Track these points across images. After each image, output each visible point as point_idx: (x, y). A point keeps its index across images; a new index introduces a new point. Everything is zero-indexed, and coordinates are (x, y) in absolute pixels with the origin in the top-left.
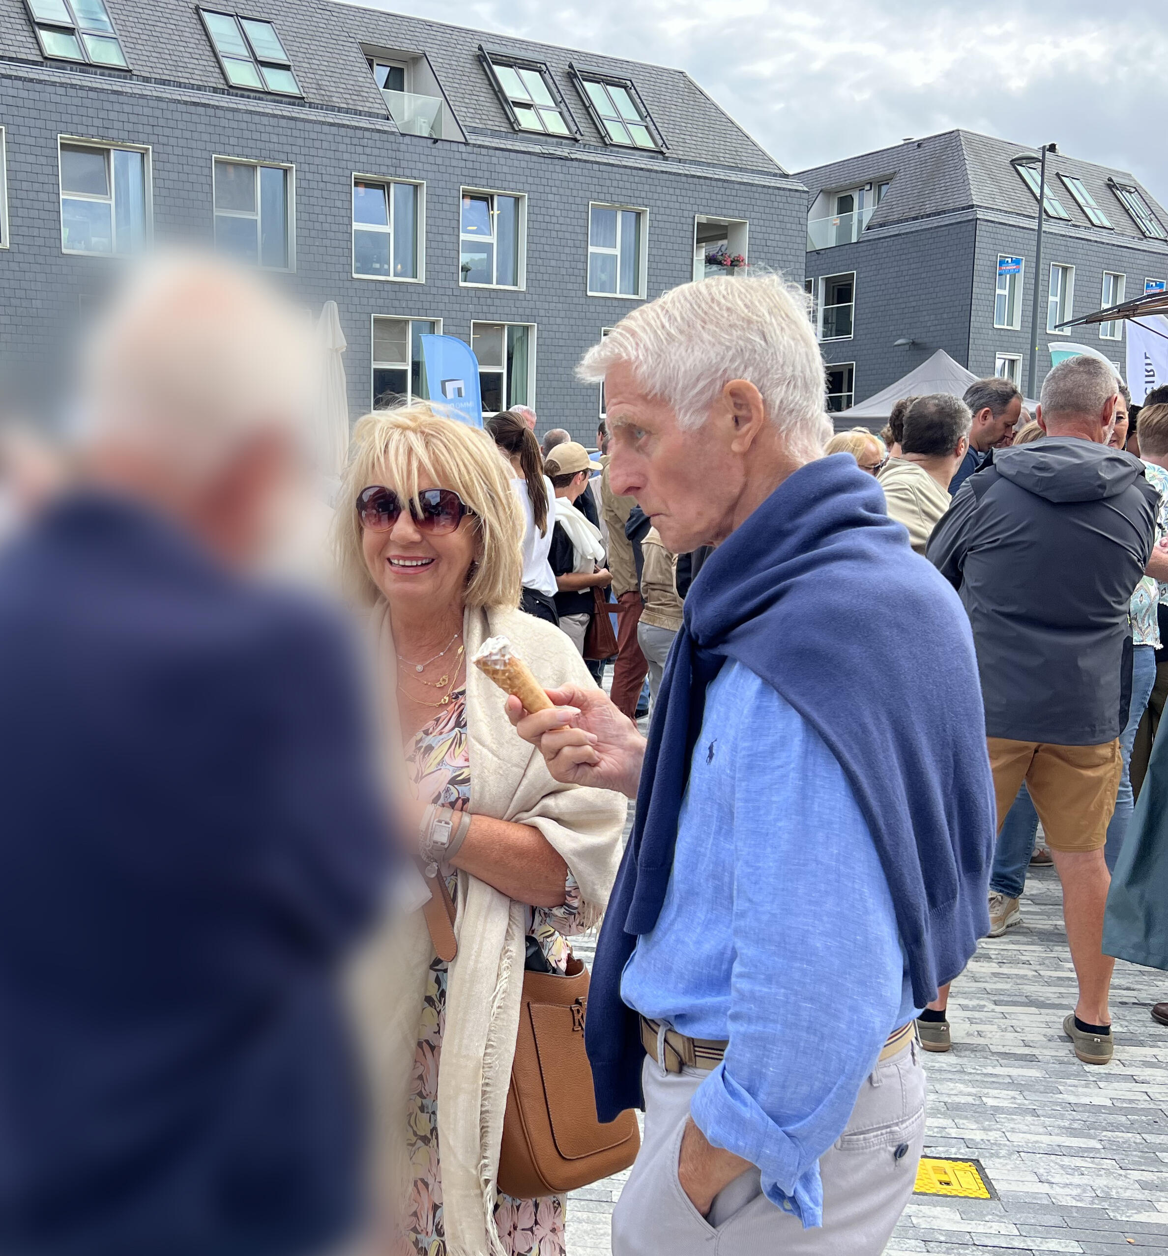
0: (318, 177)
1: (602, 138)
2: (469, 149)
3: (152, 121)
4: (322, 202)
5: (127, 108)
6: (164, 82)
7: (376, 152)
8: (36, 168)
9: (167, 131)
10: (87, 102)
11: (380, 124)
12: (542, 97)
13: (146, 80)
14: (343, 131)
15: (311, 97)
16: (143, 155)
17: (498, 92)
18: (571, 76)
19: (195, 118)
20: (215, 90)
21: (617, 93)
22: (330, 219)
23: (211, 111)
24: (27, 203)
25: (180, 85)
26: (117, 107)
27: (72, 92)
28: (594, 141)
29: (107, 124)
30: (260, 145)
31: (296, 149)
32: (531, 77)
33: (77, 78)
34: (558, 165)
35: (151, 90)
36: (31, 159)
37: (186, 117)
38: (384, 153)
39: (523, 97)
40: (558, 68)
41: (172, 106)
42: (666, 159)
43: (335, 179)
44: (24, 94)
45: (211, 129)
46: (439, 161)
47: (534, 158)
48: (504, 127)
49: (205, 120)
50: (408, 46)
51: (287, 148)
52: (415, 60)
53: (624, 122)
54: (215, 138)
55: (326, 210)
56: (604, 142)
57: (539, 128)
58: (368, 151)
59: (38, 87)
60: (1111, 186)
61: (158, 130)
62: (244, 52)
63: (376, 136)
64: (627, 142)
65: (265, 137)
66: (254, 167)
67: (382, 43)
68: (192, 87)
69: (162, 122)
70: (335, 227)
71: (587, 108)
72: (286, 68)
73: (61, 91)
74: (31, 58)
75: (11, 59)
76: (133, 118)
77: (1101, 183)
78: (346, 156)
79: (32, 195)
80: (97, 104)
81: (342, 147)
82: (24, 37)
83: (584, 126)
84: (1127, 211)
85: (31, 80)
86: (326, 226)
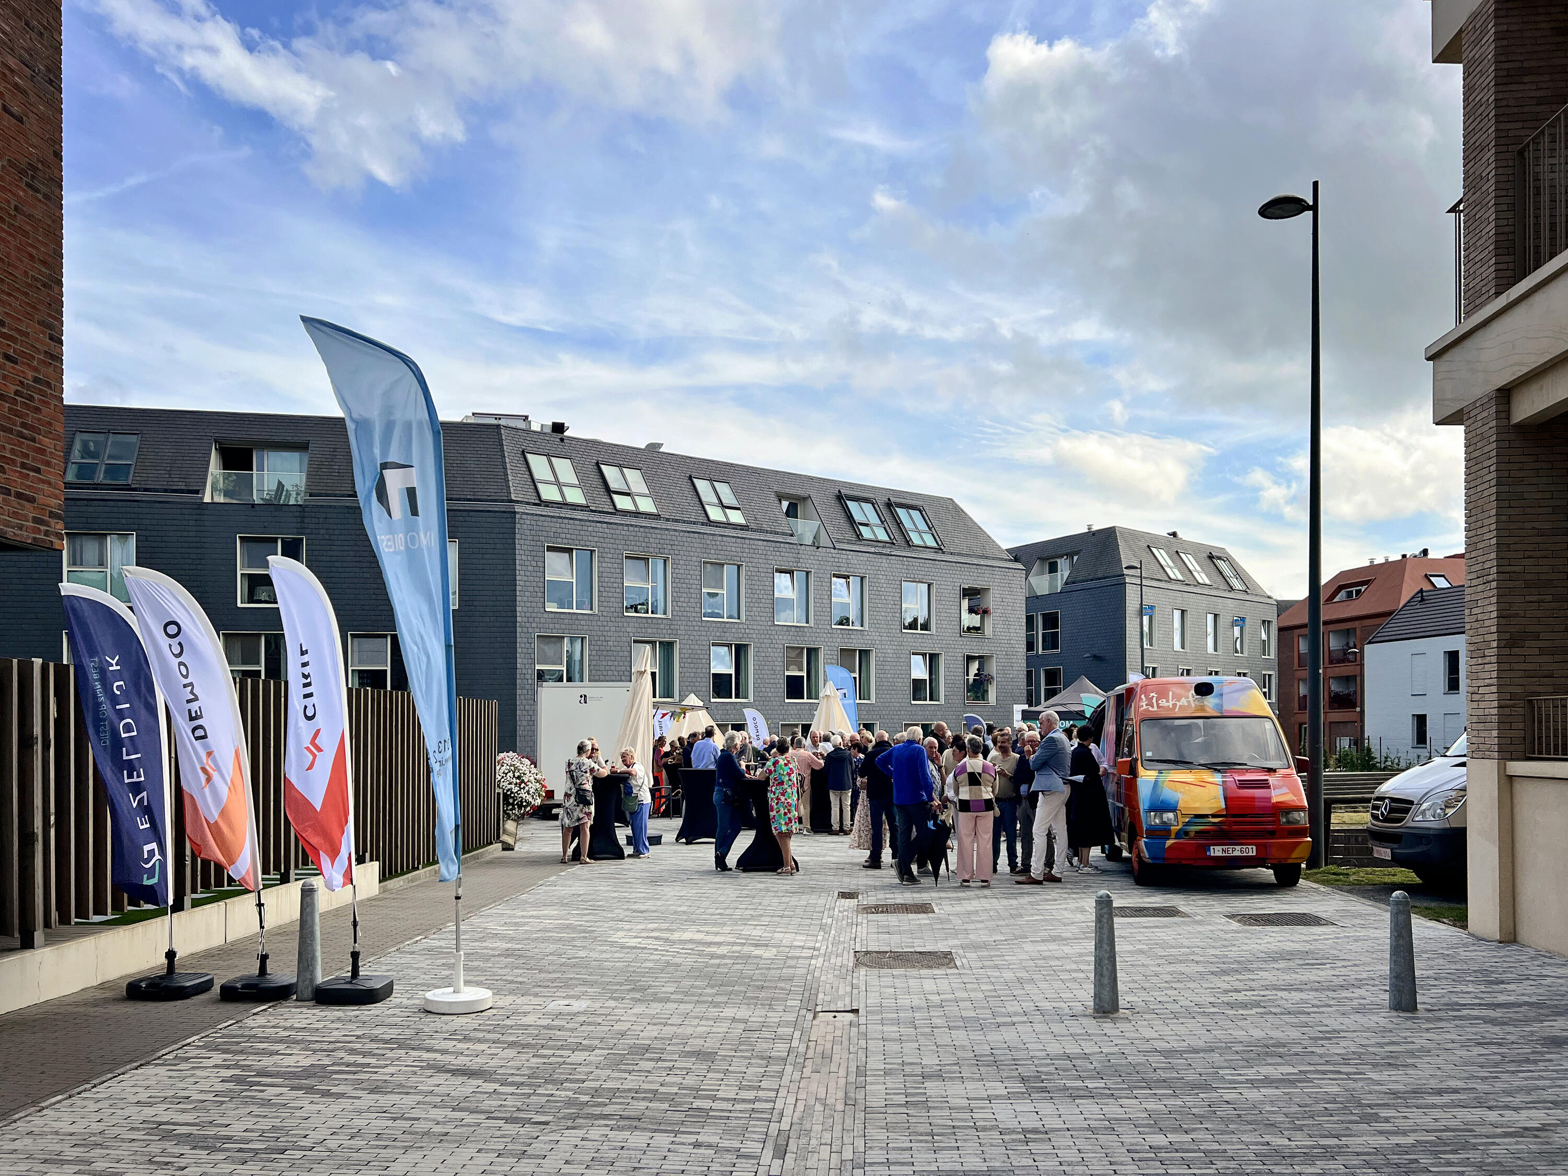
0: (756, 569)
1: (908, 542)
2: (836, 551)
3: (672, 543)
4: (758, 583)
5: (659, 536)
6: (677, 521)
7: (787, 554)
8: (613, 570)
9: (679, 548)
10: (639, 534)
11: (789, 539)
12: (874, 519)
13: (668, 520)
14: (769, 543)
15: (752, 526)
16: (665, 561)
17: (850, 517)
18: (889, 505)
19: (693, 540)
20: (703, 524)
21: (915, 514)
22: (762, 592)
23: (701, 536)
24: (607, 589)
25: (684, 522)
26: (654, 536)
27: (631, 528)
28: (903, 543)
29: (648, 545)
30: (726, 553)
31: (745, 555)
32: (867, 507)
33: (634, 521)
34: (884, 559)
35: (669, 525)
36: (610, 565)
37: (689, 539)
38: (791, 555)
39: (864, 520)
40: (881, 500)
41: (682, 534)
42: (943, 553)
43: (765, 570)
44: (607, 531)
45: (701, 546)
46: (820, 558)
47: (871, 555)
48: (854, 538)
49: (698, 540)
50: (801, 492)
51: (740, 554)
52: (804, 499)
53: (919, 532)
54: (703, 550)
55: (761, 587)
56: (908, 543)
57: (872, 537)
58: (782, 554)
59: (615, 527)
60: (1211, 557)
61: (674, 547)
62: (716, 501)
63: (787, 545)
64: (921, 543)
65: (729, 548)
66: (723, 565)
67: (787, 491)
68: (691, 523)
69: (676, 543)
70: (765, 597)
71: (899, 524)
72: (738, 509)
73: (626, 528)
74: (610, 510)
75: (600, 512)
76: (662, 541)
77: (1205, 555)
78: (771, 557)
79: (610, 585)
80: (643, 535)
81: (769, 553)
82: (606, 499)
83: (897, 535)
84: (1221, 573)
85: (611, 523)
86: (761, 596)
